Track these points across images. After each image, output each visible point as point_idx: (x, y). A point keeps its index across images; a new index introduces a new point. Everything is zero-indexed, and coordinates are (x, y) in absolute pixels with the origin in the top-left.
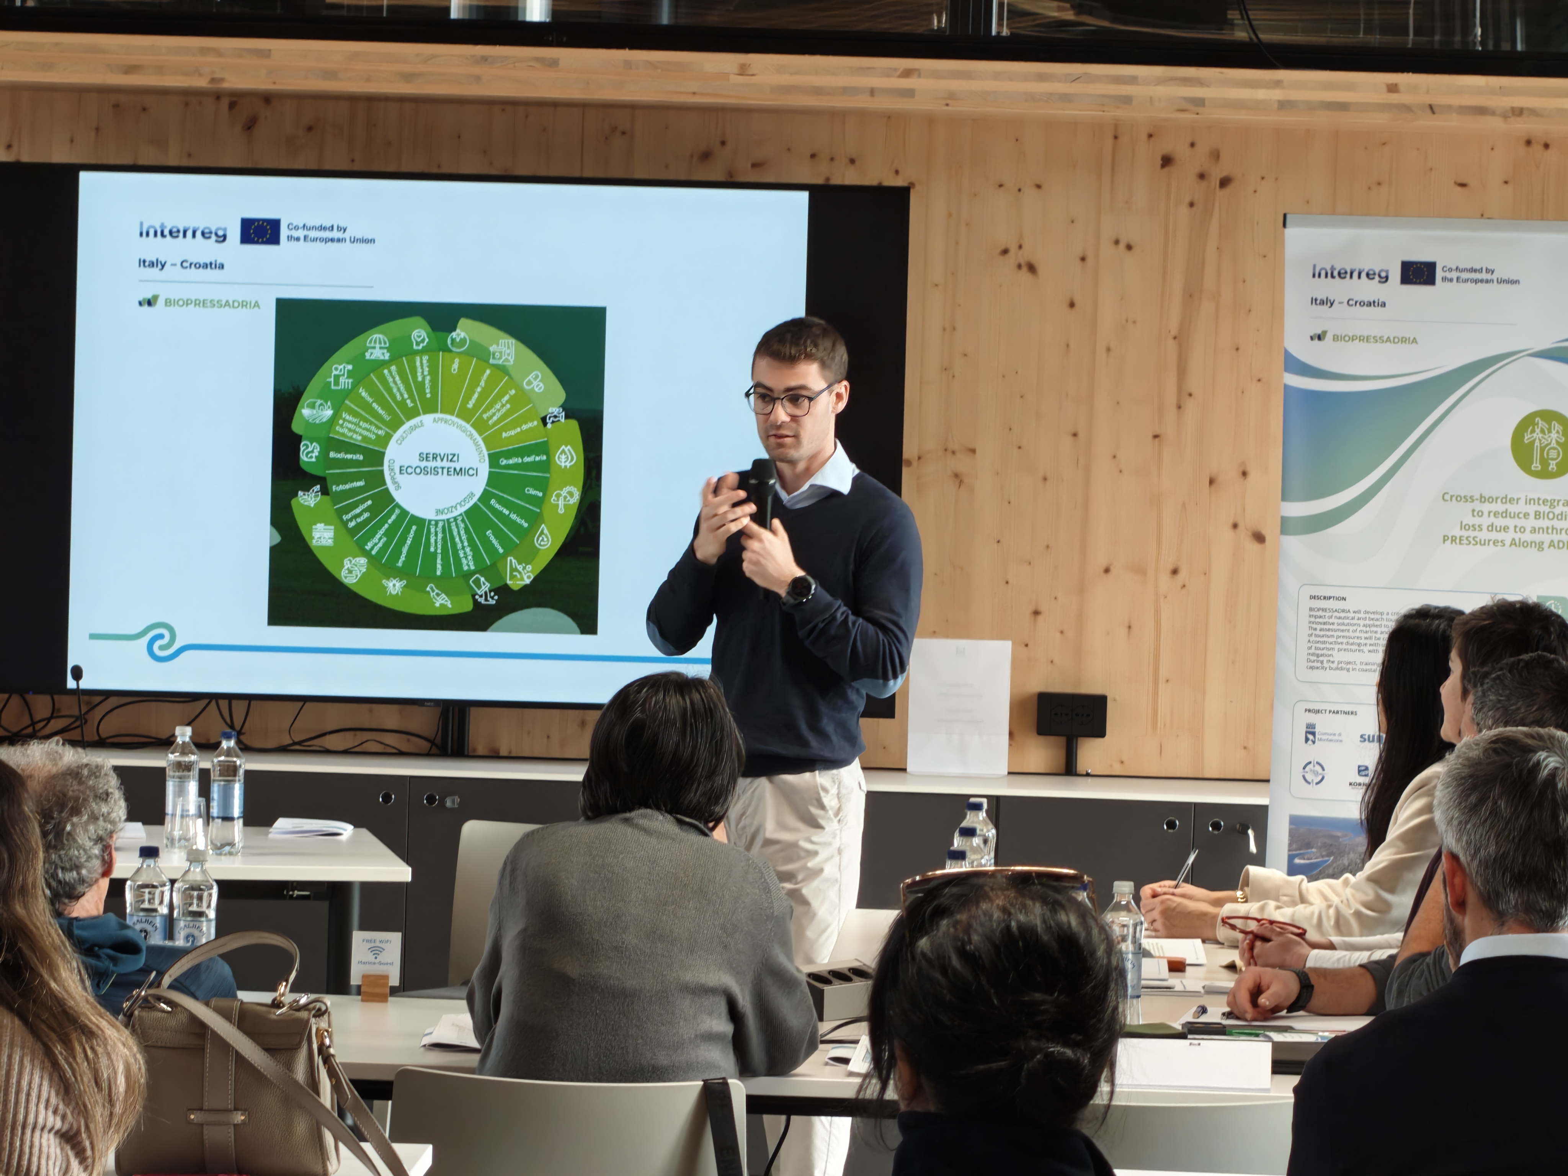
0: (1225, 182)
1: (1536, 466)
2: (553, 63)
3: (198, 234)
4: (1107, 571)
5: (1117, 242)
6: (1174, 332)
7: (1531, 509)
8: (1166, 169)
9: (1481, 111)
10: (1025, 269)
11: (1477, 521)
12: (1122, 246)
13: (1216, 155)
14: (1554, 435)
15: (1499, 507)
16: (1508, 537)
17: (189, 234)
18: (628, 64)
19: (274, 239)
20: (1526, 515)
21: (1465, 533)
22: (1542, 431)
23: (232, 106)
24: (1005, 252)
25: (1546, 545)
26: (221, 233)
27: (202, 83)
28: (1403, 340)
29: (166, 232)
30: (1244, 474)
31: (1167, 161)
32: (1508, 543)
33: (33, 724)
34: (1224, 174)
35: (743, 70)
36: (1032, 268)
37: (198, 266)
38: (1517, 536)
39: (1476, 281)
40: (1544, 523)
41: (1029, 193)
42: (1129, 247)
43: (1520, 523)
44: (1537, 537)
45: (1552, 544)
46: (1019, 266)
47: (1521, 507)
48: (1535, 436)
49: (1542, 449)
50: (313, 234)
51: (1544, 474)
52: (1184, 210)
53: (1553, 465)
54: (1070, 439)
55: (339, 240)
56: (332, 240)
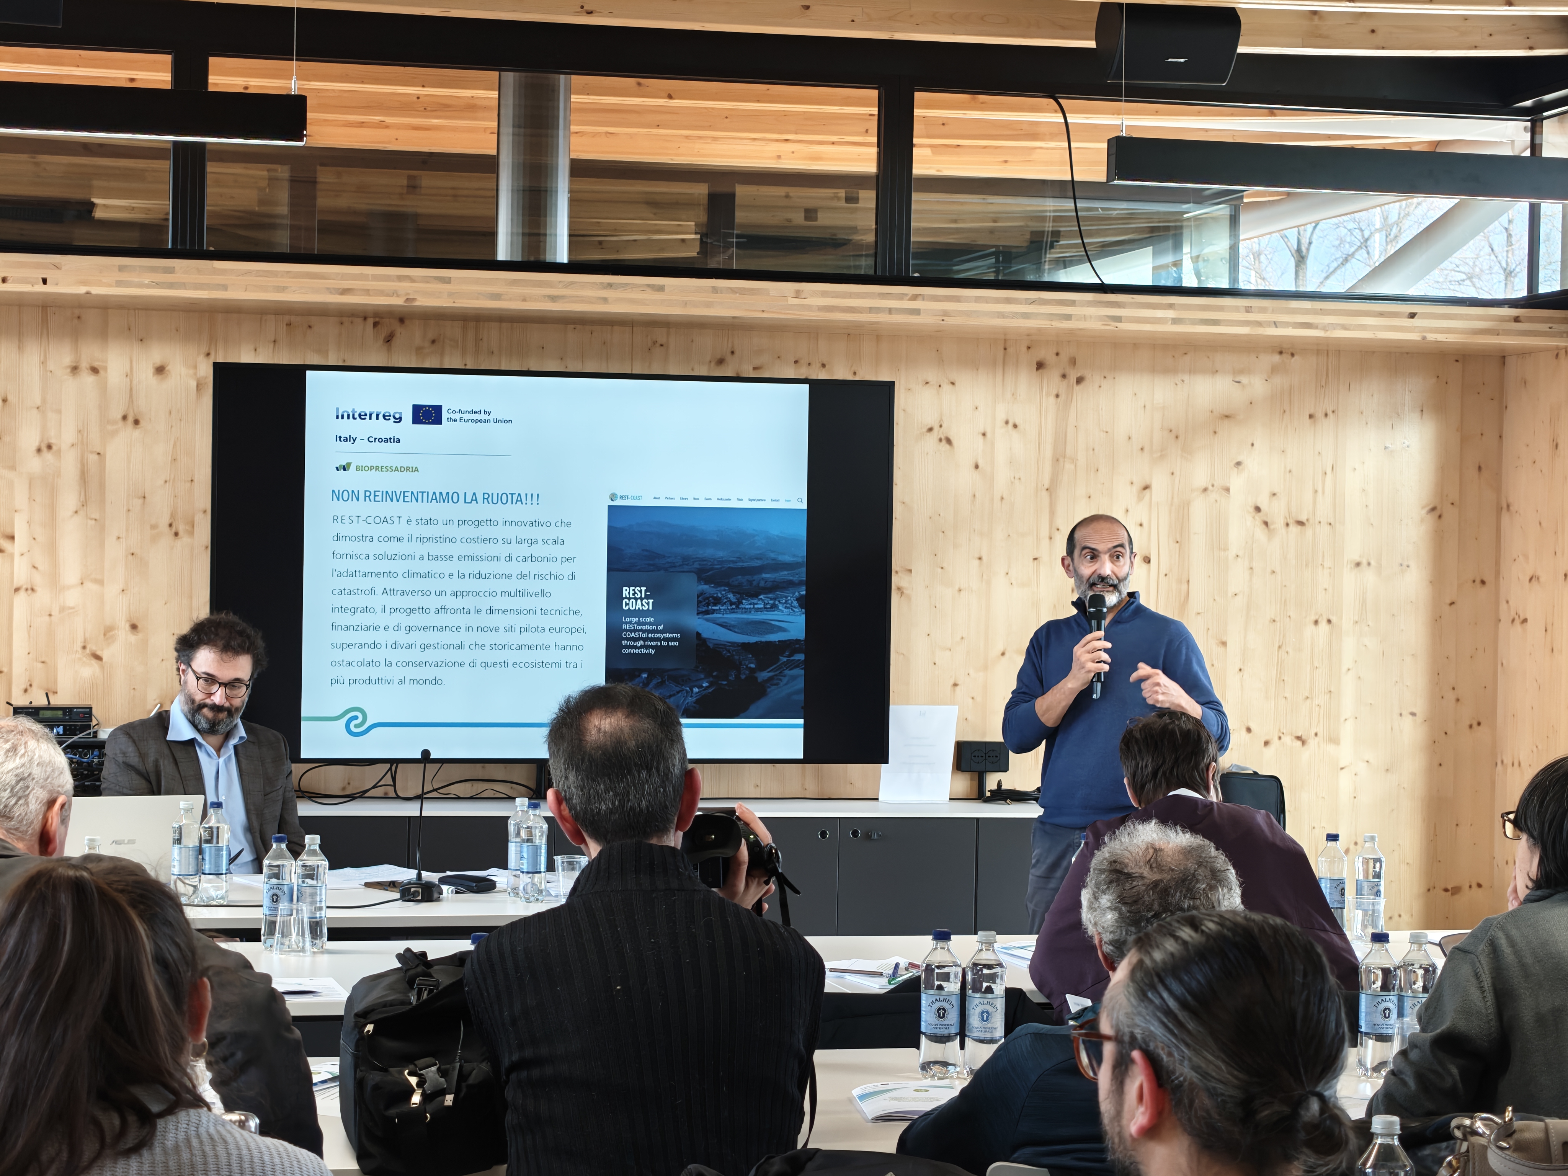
0: (1080, 380)
2: (661, 288)
3: (381, 417)
4: (1003, 654)
5: (1007, 423)
6: (1046, 486)
8: (1040, 371)
10: (944, 442)
12: (1010, 425)
13: (1073, 362)
17: (374, 416)
18: (715, 290)
19: (438, 421)
23: (376, 325)
24: (930, 430)
26: (397, 416)
29: (356, 416)
31: (1040, 365)
34: (1081, 374)
36: (949, 441)
37: (380, 440)
41: (947, 387)
42: (1015, 426)
46: (940, 440)
50: (466, 416)
52: (1052, 399)
54: (978, 561)
55: (485, 421)
56: (480, 421)
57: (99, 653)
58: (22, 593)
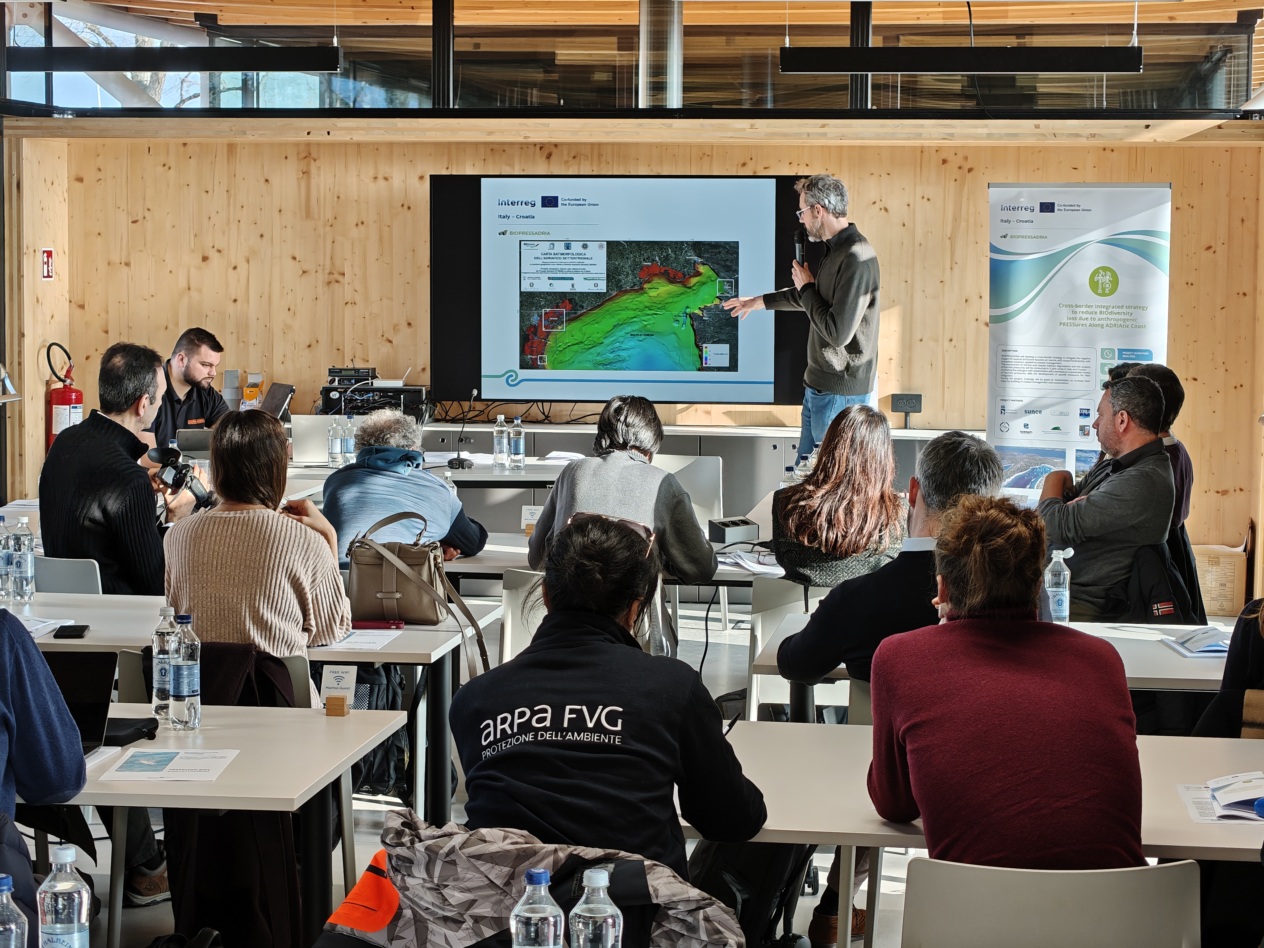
0: (970, 170)
1: (1100, 291)
2: (670, 126)
3: (523, 203)
4: (921, 340)
5: (923, 198)
6: (949, 235)
7: (1098, 310)
8: (944, 165)
9: (1077, 135)
10: (883, 210)
11: (1074, 316)
12: (925, 199)
13: (966, 158)
14: (1108, 277)
15: (1084, 309)
16: (1088, 323)
17: (520, 203)
18: (702, 125)
19: (556, 205)
20: (1096, 313)
21: (1069, 321)
22: (1102, 276)
23: (541, 148)
24: (874, 203)
25: (1104, 326)
26: (533, 203)
27: (521, 139)
28: (1041, 237)
29: (510, 203)
30: (981, 297)
31: (944, 162)
32: (1088, 325)
33: (463, 413)
34: (969, 167)
35: (752, 126)
36: (886, 210)
37: (523, 217)
38: (1092, 322)
39: (1072, 210)
40: (1104, 316)
41: (884, 176)
42: (929, 200)
43: (1093, 316)
44: (1101, 322)
45: (1107, 325)
46: (881, 209)
47: (1094, 309)
48: (1099, 278)
49: (1102, 284)
50: (572, 202)
51: (1103, 294)
52: (953, 182)
53: (1107, 291)
54: (904, 283)
55: (583, 205)
56: (580, 205)
57: (390, 339)
58: (349, 305)
